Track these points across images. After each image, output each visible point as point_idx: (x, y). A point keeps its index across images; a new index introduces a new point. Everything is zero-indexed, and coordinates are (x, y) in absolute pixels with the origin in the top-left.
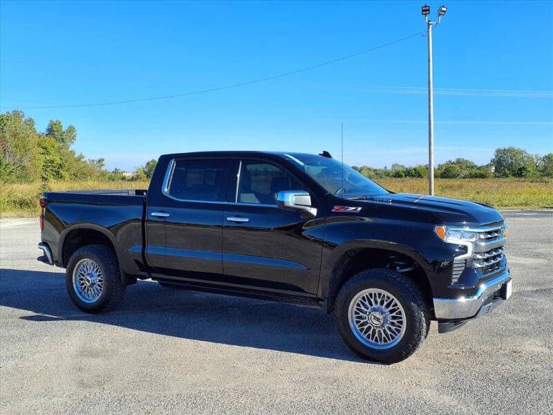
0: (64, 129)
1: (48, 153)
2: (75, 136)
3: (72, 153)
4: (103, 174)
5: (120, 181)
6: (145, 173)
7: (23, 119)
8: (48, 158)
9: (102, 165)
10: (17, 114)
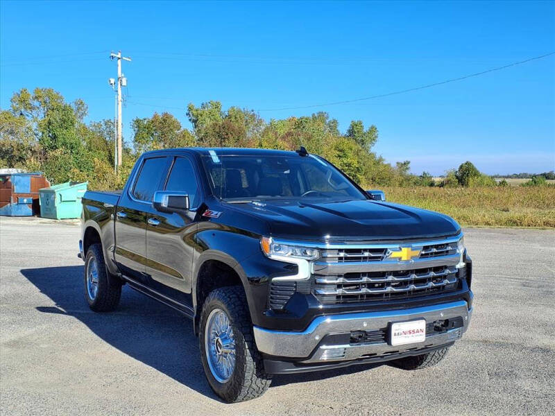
0: (365, 130)
1: (346, 156)
2: (376, 137)
3: (372, 155)
4: (408, 179)
5: (428, 187)
6: (457, 177)
7: (327, 121)
8: (345, 162)
9: (407, 169)
10: (321, 117)
